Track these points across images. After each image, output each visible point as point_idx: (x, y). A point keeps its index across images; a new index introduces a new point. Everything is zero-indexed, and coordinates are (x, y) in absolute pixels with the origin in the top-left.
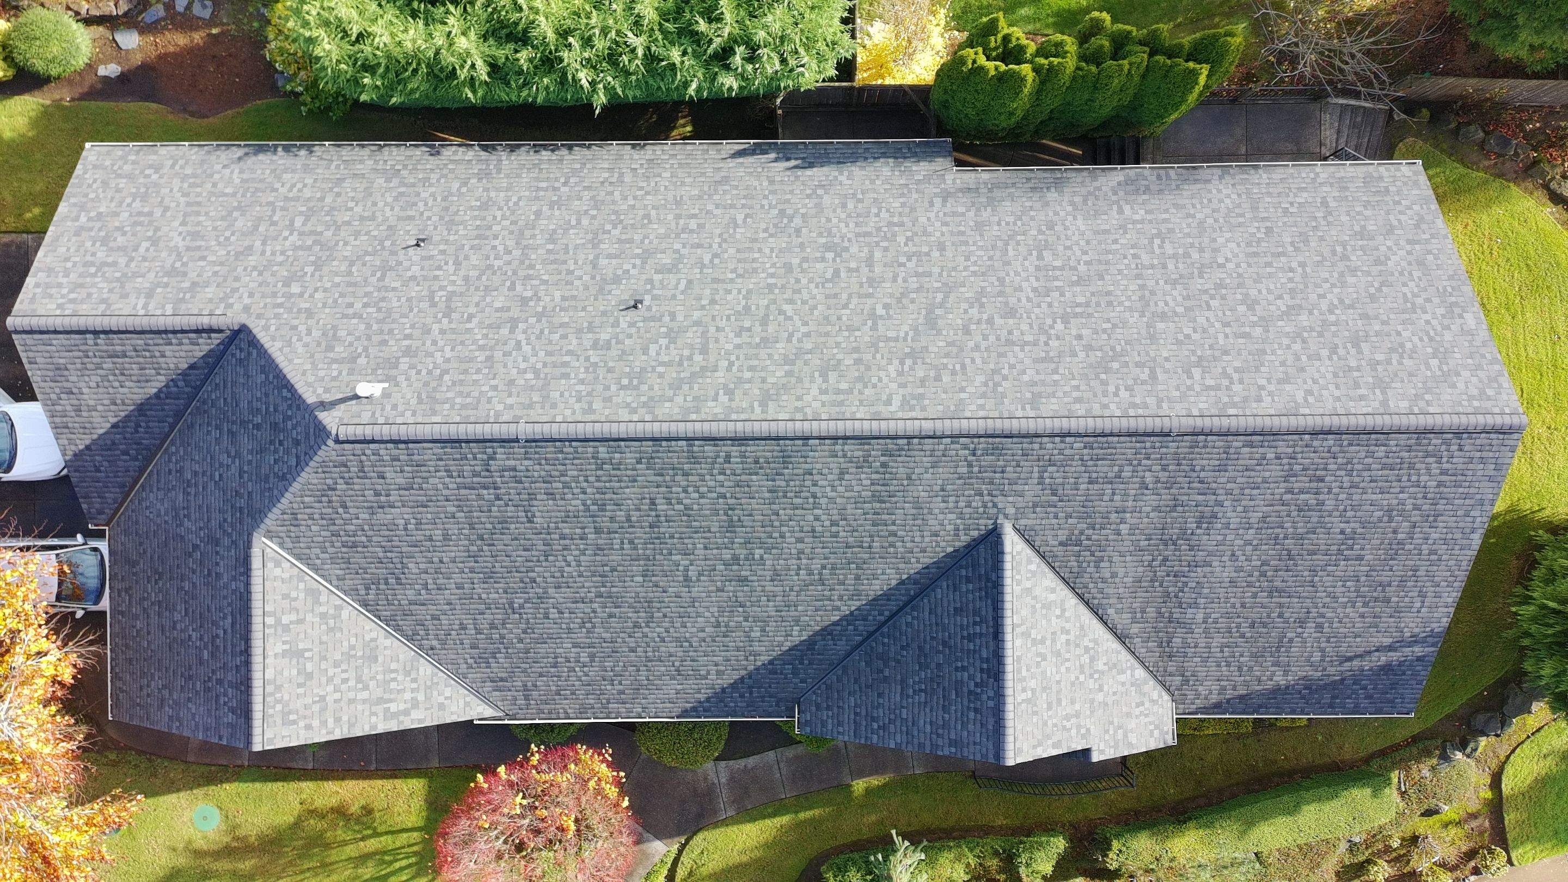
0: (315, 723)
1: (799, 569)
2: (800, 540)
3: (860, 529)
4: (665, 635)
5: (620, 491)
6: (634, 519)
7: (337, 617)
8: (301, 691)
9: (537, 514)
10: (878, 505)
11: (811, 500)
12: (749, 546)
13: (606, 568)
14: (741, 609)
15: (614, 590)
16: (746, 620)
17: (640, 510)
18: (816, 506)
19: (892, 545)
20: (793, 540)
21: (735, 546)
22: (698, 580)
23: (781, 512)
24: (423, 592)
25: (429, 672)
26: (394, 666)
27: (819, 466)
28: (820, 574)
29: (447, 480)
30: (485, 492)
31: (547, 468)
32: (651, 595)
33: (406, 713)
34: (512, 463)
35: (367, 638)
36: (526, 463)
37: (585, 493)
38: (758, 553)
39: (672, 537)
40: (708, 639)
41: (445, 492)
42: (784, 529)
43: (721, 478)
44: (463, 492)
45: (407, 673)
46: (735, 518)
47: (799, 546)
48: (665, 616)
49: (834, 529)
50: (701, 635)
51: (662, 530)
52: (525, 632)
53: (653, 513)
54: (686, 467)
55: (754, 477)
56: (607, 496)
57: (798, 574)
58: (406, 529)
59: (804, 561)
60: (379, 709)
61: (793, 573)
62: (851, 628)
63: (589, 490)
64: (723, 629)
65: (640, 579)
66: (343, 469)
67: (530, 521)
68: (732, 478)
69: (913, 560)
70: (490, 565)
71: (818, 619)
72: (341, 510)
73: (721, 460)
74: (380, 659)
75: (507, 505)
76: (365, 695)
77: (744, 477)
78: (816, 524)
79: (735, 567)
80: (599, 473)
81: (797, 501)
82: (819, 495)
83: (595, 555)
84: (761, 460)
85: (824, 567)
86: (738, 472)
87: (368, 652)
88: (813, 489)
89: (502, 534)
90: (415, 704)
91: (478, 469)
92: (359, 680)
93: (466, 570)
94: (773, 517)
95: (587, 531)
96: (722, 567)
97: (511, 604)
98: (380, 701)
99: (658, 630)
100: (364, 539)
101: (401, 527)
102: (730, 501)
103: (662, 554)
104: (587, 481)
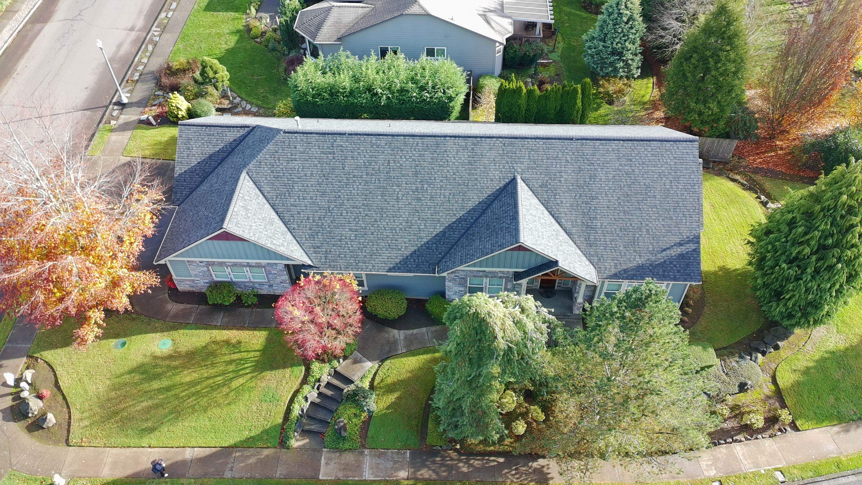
0: (246, 231)
1: (441, 195)
2: (441, 181)
3: (464, 177)
4: (386, 226)
5: (378, 157)
6: (381, 169)
7: (263, 206)
8: (245, 220)
9: (347, 166)
10: (471, 166)
11: (446, 163)
12: (422, 183)
13: (368, 192)
14: (417, 214)
15: (369, 202)
16: (419, 220)
17: (383, 165)
18: (448, 166)
19: (476, 184)
20: (439, 181)
21: (417, 183)
22: (402, 199)
23: (435, 168)
24: (297, 200)
25: (290, 238)
26: (278, 230)
27: (449, 148)
28: (449, 198)
29: (318, 150)
30: (330, 155)
31: (354, 146)
32: (383, 205)
33: (279, 246)
34: (342, 143)
35: (271, 217)
36: (347, 144)
37: (365, 157)
38: (426, 186)
39: (394, 178)
40: (403, 229)
41: (316, 155)
42: (436, 176)
43: (414, 152)
44: (322, 155)
46: (418, 170)
47: (441, 184)
48: (387, 216)
49: (454, 176)
50: (401, 226)
51: (391, 175)
52: (332, 223)
53: (388, 167)
54: (402, 147)
55: (426, 153)
56: (373, 159)
57: (440, 198)
58: (298, 171)
59: (443, 191)
60: (270, 240)
61: (438, 196)
62: (460, 225)
63: (367, 156)
64: (410, 224)
65: (380, 197)
66: (283, 144)
67: (343, 169)
68: (418, 153)
69: (484, 192)
70: (325, 188)
71: (447, 220)
72: (277, 161)
73: (415, 145)
74: (274, 226)
75: (336, 161)
76: (266, 233)
77: (423, 153)
78: (448, 174)
79: (416, 193)
80: (372, 149)
81: (441, 163)
82: (449, 161)
83: (365, 185)
84: (429, 145)
85: (450, 194)
86: (421, 150)
87: (270, 221)
88: (447, 158)
89: (332, 174)
90: (283, 245)
91: (329, 145)
92: (265, 228)
93: (316, 190)
94: (432, 170)
95: (363, 174)
96: (412, 193)
97: (329, 208)
98: (270, 237)
99: (384, 223)
100: (282, 174)
101: (296, 170)
102: (417, 163)
103: (389, 186)
104: (366, 152)
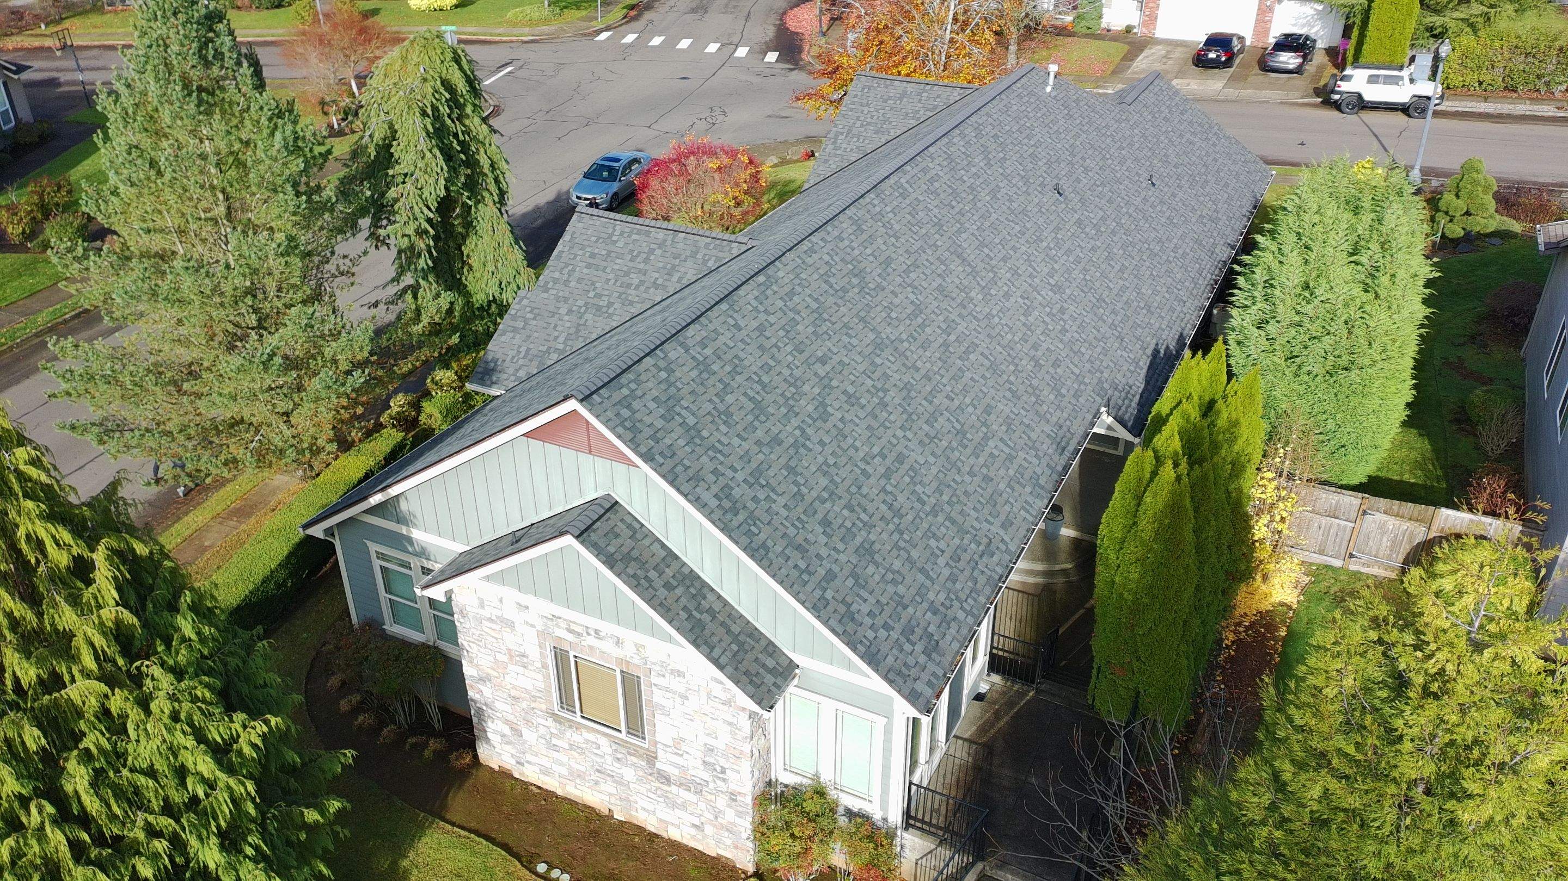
7: (913, 118)
45: (857, 147)
